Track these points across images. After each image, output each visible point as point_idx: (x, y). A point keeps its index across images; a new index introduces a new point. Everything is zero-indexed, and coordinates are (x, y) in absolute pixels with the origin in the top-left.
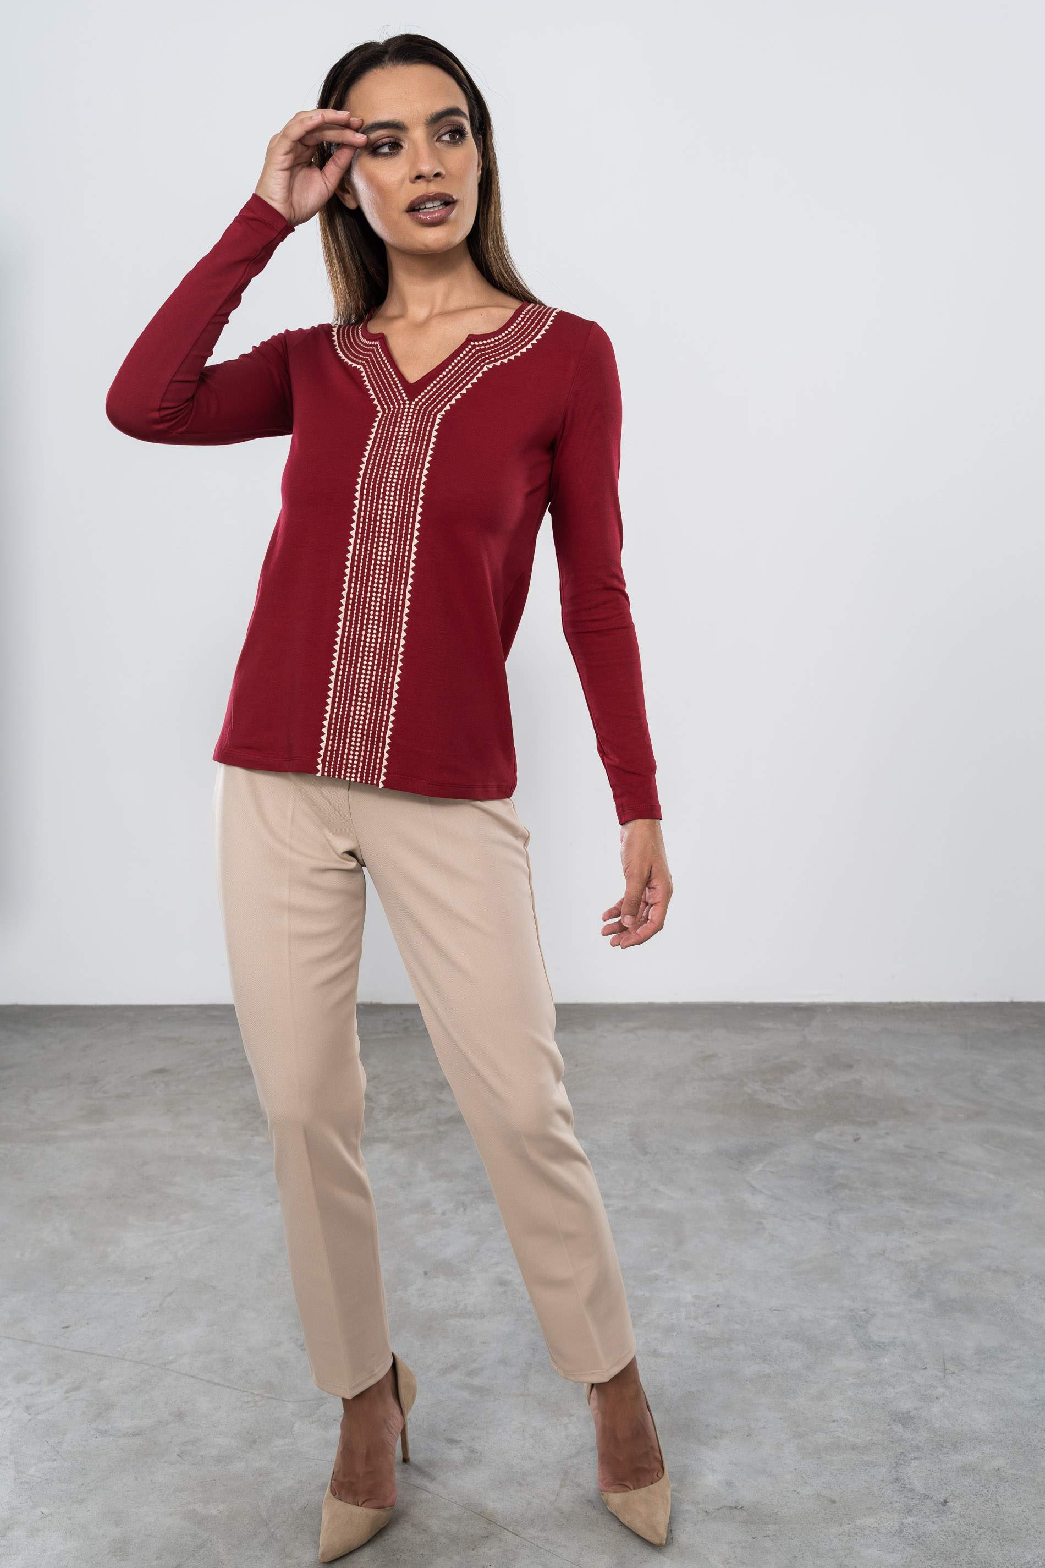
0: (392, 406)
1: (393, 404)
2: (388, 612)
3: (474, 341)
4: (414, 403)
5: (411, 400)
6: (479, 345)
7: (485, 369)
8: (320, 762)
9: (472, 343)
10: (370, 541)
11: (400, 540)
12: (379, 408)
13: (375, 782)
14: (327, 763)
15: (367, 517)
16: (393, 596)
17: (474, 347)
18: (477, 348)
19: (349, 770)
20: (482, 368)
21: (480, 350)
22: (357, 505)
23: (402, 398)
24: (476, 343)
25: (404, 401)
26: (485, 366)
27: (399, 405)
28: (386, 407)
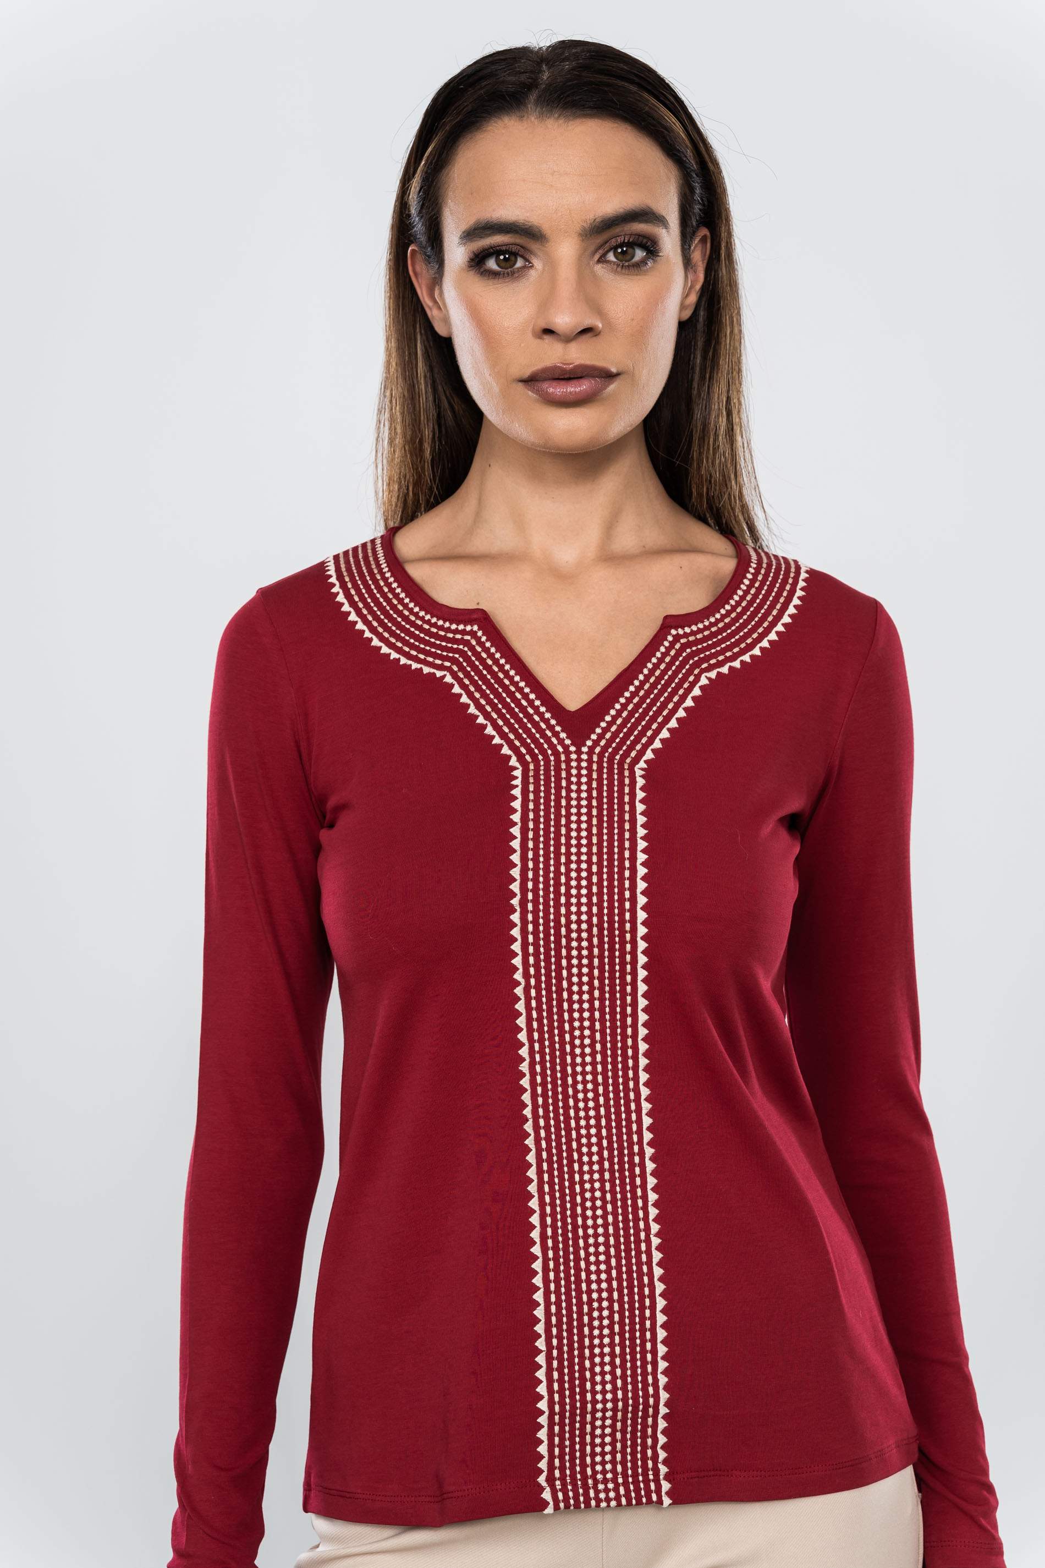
0: (540, 757)
1: (543, 752)
2: (616, 1160)
3: (676, 629)
4: (585, 749)
5: (579, 744)
6: (686, 635)
7: (704, 681)
8: (544, 1484)
9: (673, 632)
10: (556, 1032)
11: (613, 1020)
12: (514, 762)
13: (654, 1497)
14: (558, 1483)
15: (543, 986)
16: (619, 1127)
17: (677, 638)
18: (683, 641)
19: (601, 1487)
20: (698, 678)
21: (689, 645)
22: (520, 966)
23: (561, 742)
24: (681, 631)
25: (566, 748)
26: (703, 676)
27: (556, 754)
28: (528, 758)
